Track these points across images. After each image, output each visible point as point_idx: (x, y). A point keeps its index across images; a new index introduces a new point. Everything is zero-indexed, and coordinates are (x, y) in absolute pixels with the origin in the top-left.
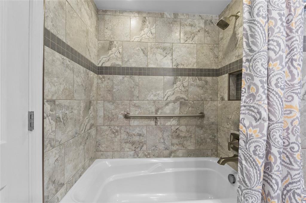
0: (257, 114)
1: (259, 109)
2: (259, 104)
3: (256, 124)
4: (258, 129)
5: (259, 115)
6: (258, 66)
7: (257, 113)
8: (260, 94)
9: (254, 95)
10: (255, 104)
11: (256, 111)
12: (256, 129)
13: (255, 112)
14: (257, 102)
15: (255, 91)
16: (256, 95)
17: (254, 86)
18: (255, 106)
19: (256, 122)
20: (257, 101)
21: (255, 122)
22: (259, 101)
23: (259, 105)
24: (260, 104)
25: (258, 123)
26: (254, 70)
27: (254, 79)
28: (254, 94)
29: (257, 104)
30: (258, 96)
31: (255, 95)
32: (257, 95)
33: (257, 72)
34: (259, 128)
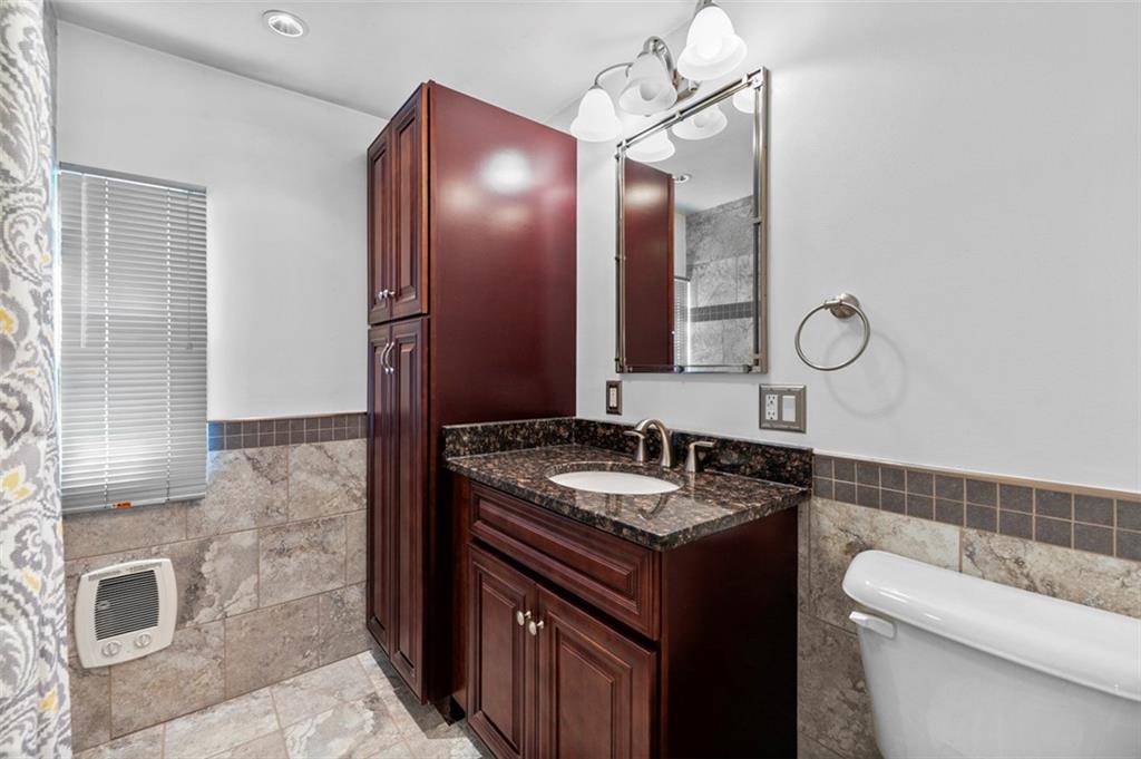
0: (17, 414)
1: (25, 396)
2: (26, 376)
3: (9, 451)
4: (21, 470)
5: (25, 416)
6: (26, 241)
7: (18, 409)
8: (31, 343)
9: (10, 345)
10: (13, 376)
11: (13, 402)
12: (12, 471)
13: (8, 406)
14: (20, 371)
15: (15, 328)
16: (18, 344)
17: (11, 309)
18: (14, 383)
19: (9, 445)
20: (20, 366)
21: (5, 444)
22: (27, 364)
23: (28, 381)
24: (32, 376)
25: (16, 447)
26: (11, 247)
27: (12, 284)
28: (11, 339)
29: (21, 378)
30: (26, 349)
31: (14, 343)
32: (23, 344)
33: (21, 260)
34: (25, 463)
